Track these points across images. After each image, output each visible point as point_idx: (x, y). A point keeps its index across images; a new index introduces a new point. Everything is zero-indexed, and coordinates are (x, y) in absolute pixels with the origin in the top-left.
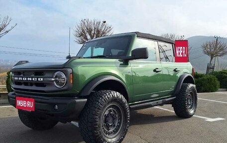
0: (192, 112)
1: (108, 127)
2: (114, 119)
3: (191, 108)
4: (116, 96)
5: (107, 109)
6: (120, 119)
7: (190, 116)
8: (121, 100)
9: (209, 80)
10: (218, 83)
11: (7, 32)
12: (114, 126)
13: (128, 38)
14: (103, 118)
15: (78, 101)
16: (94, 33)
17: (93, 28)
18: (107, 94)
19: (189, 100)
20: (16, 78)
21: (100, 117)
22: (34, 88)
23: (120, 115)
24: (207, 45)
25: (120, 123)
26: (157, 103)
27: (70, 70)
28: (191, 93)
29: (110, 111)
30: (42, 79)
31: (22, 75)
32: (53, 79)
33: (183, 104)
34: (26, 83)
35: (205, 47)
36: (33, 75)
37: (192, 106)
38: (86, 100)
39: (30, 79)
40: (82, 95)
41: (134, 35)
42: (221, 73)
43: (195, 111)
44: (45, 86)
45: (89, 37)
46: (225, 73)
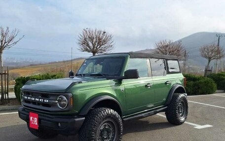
0: (182, 119)
3: (182, 116)
6: (114, 132)
7: (181, 123)
8: (115, 116)
9: (206, 83)
10: (215, 85)
11: (16, 43)
12: (109, 138)
14: (98, 132)
15: (77, 120)
16: (96, 42)
17: (95, 37)
18: (102, 112)
20: (26, 97)
21: (95, 133)
22: (41, 107)
23: (114, 129)
24: (205, 49)
25: (114, 135)
26: (149, 114)
27: (70, 95)
28: (182, 102)
29: (105, 126)
30: (47, 101)
32: (57, 102)
33: (174, 113)
34: (34, 103)
36: (40, 97)
37: (183, 114)
38: (84, 118)
39: (38, 100)
42: (219, 75)
43: (186, 119)
44: (50, 107)
46: (222, 75)
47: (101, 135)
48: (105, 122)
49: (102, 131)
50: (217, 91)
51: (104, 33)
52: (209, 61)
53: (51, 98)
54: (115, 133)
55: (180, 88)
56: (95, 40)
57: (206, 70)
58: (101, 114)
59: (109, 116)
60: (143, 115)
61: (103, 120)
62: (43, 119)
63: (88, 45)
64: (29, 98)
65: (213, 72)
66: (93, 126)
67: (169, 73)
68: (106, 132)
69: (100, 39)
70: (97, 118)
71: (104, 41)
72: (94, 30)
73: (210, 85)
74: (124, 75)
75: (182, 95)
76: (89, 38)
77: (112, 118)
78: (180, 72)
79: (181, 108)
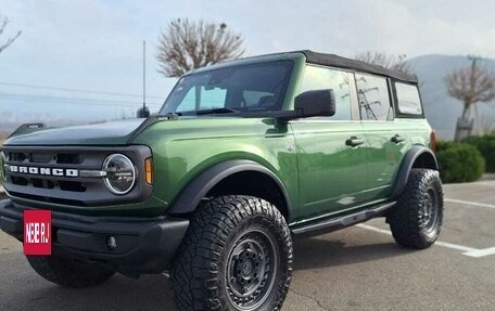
0: (431, 234)
1: (241, 285)
2: (255, 264)
3: (429, 226)
4: (259, 209)
5: (238, 243)
6: (271, 263)
8: (272, 218)
10: (481, 161)
13: (286, 67)
14: (229, 264)
15: (165, 226)
16: (203, 52)
17: (200, 40)
18: (239, 206)
19: (425, 208)
20: (14, 169)
21: (221, 265)
23: (270, 255)
24: (455, 77)
25: (269, 273)
26: (355, 218)
28: (430, 191)
29: (246, 246)
30: (75, 173)
31: (27, 161)
32: (103, 173)
34: (38, 181)
35: (451, 80)
36: (54, 162)
38: (187, 223)
39: (47, 171)
40: (178, 210)
41: (299, 59)
43: (438, 233)
44: (83, 190)
45: (189, 61)
47: (236, 272)
48: (246, 236)
49: (238, 261)
50: (485, 176)
51: (223, 26)
52: (467, 106)
53: (87, 162)
54: (272, 268)
55: (425, 155)
56: (199, 49)
57: (459, 128)
58: (237, 213)
59: (258, 218)
60: (341, 220)
61: (242, 229)
62: (64, 228)
63: (182, 62)
64: (23, 169)
65: (473, 133)
66: (213, 246)
67: (399, 115)
68: (248, 264)
69: (211, 47)
70: (225, 223)
71: (223, 51)
72: (197, 24)
73: (470, 159)
74: (292, 108)
75: (431, 174)
76: (186, 42)
77: (265, 225)
78: (422, 116)
79: (428, 207)
